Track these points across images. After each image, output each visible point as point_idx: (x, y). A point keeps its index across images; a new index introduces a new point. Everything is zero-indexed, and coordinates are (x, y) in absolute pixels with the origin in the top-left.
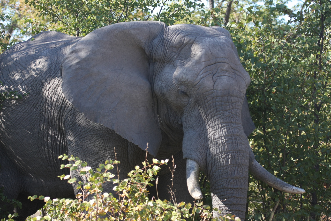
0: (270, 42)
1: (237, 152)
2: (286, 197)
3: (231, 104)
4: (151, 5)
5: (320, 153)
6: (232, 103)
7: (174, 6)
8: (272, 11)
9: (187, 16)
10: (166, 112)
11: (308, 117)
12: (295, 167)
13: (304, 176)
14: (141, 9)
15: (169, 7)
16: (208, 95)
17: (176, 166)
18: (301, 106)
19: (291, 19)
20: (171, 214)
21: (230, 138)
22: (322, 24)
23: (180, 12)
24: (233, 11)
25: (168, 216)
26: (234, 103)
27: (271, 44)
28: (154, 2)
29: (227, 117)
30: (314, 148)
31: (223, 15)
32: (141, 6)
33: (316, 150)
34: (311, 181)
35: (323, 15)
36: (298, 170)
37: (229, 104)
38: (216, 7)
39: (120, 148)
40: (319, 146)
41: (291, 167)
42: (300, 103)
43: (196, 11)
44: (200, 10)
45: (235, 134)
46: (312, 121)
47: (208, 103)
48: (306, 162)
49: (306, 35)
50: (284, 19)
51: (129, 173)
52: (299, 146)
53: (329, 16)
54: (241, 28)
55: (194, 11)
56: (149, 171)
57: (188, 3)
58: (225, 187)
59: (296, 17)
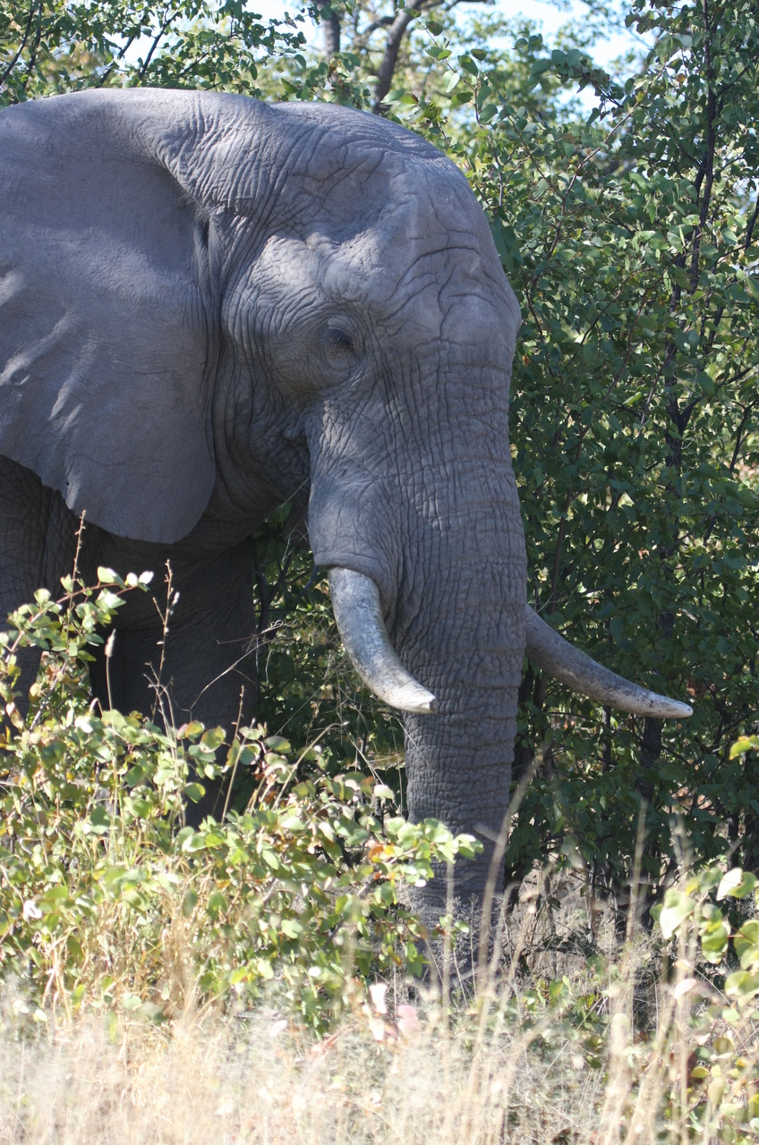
0: (525, 180)
1: (506, 561)
2: (556, 721)
3: (488, 393)
4: (119, 30)
5: (680, 574)
6: (491, 391)
7: (199, 37)
8: (537, 71)
9: (245, 75)
10: (244, 396)
11: (643, 445)
12: (589, 617)
13: (622, 650)
14: (85, 43)
15: (181, 42)
16: (426, 356)
17: (177, 595)
18: (624, 408)
19: (602, 105)
20: (155, 761)
21: (487, 510)
22: (711, 126)
23: (218, 60)
24: (406, 66)
25: (144, 769)
26: (498, 393)
27: (529, 186)
28: (130, 19)
29: (477, 438)
30: (661, 554)
31: (372, 78)
32: (85, 30)
33: (665, 561)
34: (645, 669)
35: (716, 97)
36: (600, 630)
37: (485, 395)
38: (348, 48)
40: (679, 551)
41: (576, 619)
42: (619, 397)
43: (277, 57)
44: (289, 55)
45: (502, 498)
46: (660, 461)
47: (423, 382)
48: (630, 603)
49: (651, 162)
50: (578, 102)
51: (12, 612)
52: (609, 546)
53: (734, 100)
54: (431, 125)
55: (266, 58)
56: (83, 610)
57: (250, 28)
58: (462, 682)
59: (620, 98)
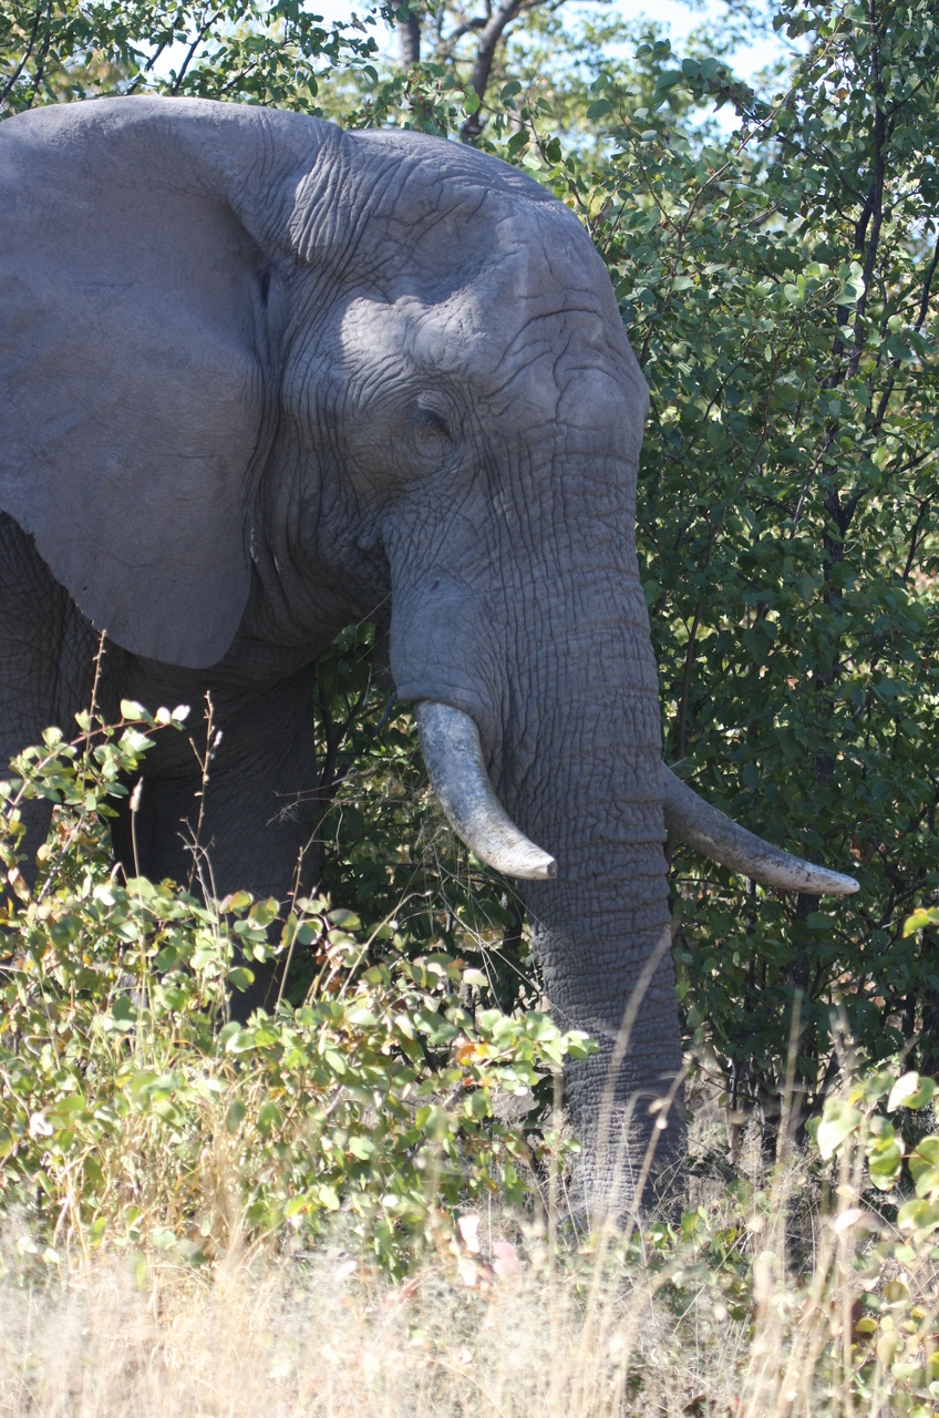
2: (688, 890)
4: (146, 36)
6: (617, 487)
7: (246, 44)
8: (664, 86)
9: (302, 91)
10: (311, 490)
12: (728, 761)
14: (104, 51)
15: (223, 50)
16: (539, 442)
19: (744, 126)
20: (192, 940)
21: (614, 631)
22: (879, 153)
23: (269, 73)
25: (178, 950)
28: (160, 22)
29: (601, 543)
31: (459, 95)
32: (105, 36)
33: (824, 692)
35: (885, 117)
38: (429, 57)
39: (29, 655)
40: (840, 678)
43: (342, 68)
44: (357, 66)
45: (630, 617)
47: (535, 474)
50: (715, 123)
55: (329, 69)
56: (102, 754)
57: (309, 33)
58: (601, 837)
59: (767, 117)
